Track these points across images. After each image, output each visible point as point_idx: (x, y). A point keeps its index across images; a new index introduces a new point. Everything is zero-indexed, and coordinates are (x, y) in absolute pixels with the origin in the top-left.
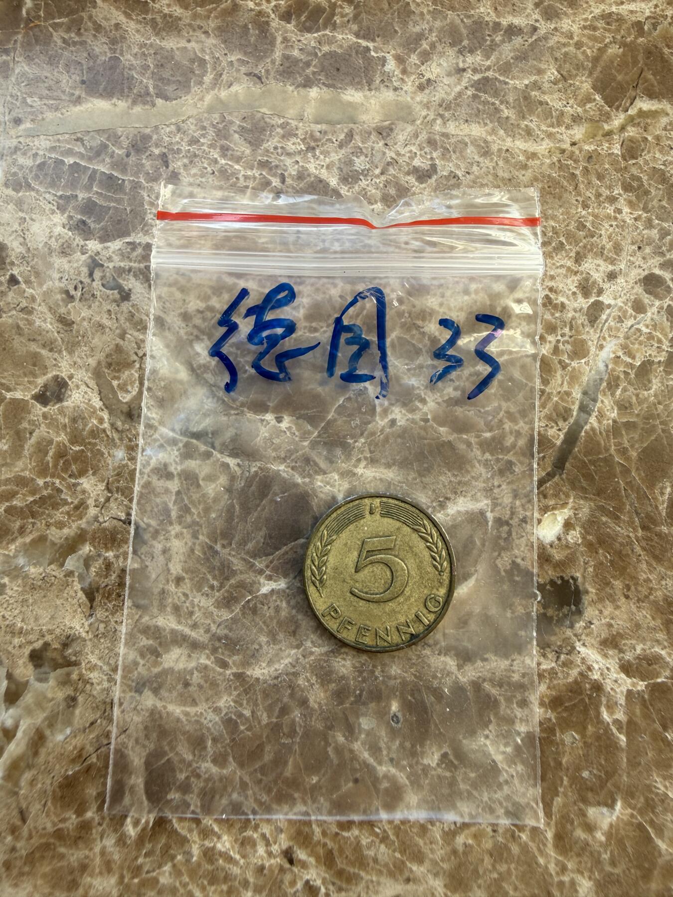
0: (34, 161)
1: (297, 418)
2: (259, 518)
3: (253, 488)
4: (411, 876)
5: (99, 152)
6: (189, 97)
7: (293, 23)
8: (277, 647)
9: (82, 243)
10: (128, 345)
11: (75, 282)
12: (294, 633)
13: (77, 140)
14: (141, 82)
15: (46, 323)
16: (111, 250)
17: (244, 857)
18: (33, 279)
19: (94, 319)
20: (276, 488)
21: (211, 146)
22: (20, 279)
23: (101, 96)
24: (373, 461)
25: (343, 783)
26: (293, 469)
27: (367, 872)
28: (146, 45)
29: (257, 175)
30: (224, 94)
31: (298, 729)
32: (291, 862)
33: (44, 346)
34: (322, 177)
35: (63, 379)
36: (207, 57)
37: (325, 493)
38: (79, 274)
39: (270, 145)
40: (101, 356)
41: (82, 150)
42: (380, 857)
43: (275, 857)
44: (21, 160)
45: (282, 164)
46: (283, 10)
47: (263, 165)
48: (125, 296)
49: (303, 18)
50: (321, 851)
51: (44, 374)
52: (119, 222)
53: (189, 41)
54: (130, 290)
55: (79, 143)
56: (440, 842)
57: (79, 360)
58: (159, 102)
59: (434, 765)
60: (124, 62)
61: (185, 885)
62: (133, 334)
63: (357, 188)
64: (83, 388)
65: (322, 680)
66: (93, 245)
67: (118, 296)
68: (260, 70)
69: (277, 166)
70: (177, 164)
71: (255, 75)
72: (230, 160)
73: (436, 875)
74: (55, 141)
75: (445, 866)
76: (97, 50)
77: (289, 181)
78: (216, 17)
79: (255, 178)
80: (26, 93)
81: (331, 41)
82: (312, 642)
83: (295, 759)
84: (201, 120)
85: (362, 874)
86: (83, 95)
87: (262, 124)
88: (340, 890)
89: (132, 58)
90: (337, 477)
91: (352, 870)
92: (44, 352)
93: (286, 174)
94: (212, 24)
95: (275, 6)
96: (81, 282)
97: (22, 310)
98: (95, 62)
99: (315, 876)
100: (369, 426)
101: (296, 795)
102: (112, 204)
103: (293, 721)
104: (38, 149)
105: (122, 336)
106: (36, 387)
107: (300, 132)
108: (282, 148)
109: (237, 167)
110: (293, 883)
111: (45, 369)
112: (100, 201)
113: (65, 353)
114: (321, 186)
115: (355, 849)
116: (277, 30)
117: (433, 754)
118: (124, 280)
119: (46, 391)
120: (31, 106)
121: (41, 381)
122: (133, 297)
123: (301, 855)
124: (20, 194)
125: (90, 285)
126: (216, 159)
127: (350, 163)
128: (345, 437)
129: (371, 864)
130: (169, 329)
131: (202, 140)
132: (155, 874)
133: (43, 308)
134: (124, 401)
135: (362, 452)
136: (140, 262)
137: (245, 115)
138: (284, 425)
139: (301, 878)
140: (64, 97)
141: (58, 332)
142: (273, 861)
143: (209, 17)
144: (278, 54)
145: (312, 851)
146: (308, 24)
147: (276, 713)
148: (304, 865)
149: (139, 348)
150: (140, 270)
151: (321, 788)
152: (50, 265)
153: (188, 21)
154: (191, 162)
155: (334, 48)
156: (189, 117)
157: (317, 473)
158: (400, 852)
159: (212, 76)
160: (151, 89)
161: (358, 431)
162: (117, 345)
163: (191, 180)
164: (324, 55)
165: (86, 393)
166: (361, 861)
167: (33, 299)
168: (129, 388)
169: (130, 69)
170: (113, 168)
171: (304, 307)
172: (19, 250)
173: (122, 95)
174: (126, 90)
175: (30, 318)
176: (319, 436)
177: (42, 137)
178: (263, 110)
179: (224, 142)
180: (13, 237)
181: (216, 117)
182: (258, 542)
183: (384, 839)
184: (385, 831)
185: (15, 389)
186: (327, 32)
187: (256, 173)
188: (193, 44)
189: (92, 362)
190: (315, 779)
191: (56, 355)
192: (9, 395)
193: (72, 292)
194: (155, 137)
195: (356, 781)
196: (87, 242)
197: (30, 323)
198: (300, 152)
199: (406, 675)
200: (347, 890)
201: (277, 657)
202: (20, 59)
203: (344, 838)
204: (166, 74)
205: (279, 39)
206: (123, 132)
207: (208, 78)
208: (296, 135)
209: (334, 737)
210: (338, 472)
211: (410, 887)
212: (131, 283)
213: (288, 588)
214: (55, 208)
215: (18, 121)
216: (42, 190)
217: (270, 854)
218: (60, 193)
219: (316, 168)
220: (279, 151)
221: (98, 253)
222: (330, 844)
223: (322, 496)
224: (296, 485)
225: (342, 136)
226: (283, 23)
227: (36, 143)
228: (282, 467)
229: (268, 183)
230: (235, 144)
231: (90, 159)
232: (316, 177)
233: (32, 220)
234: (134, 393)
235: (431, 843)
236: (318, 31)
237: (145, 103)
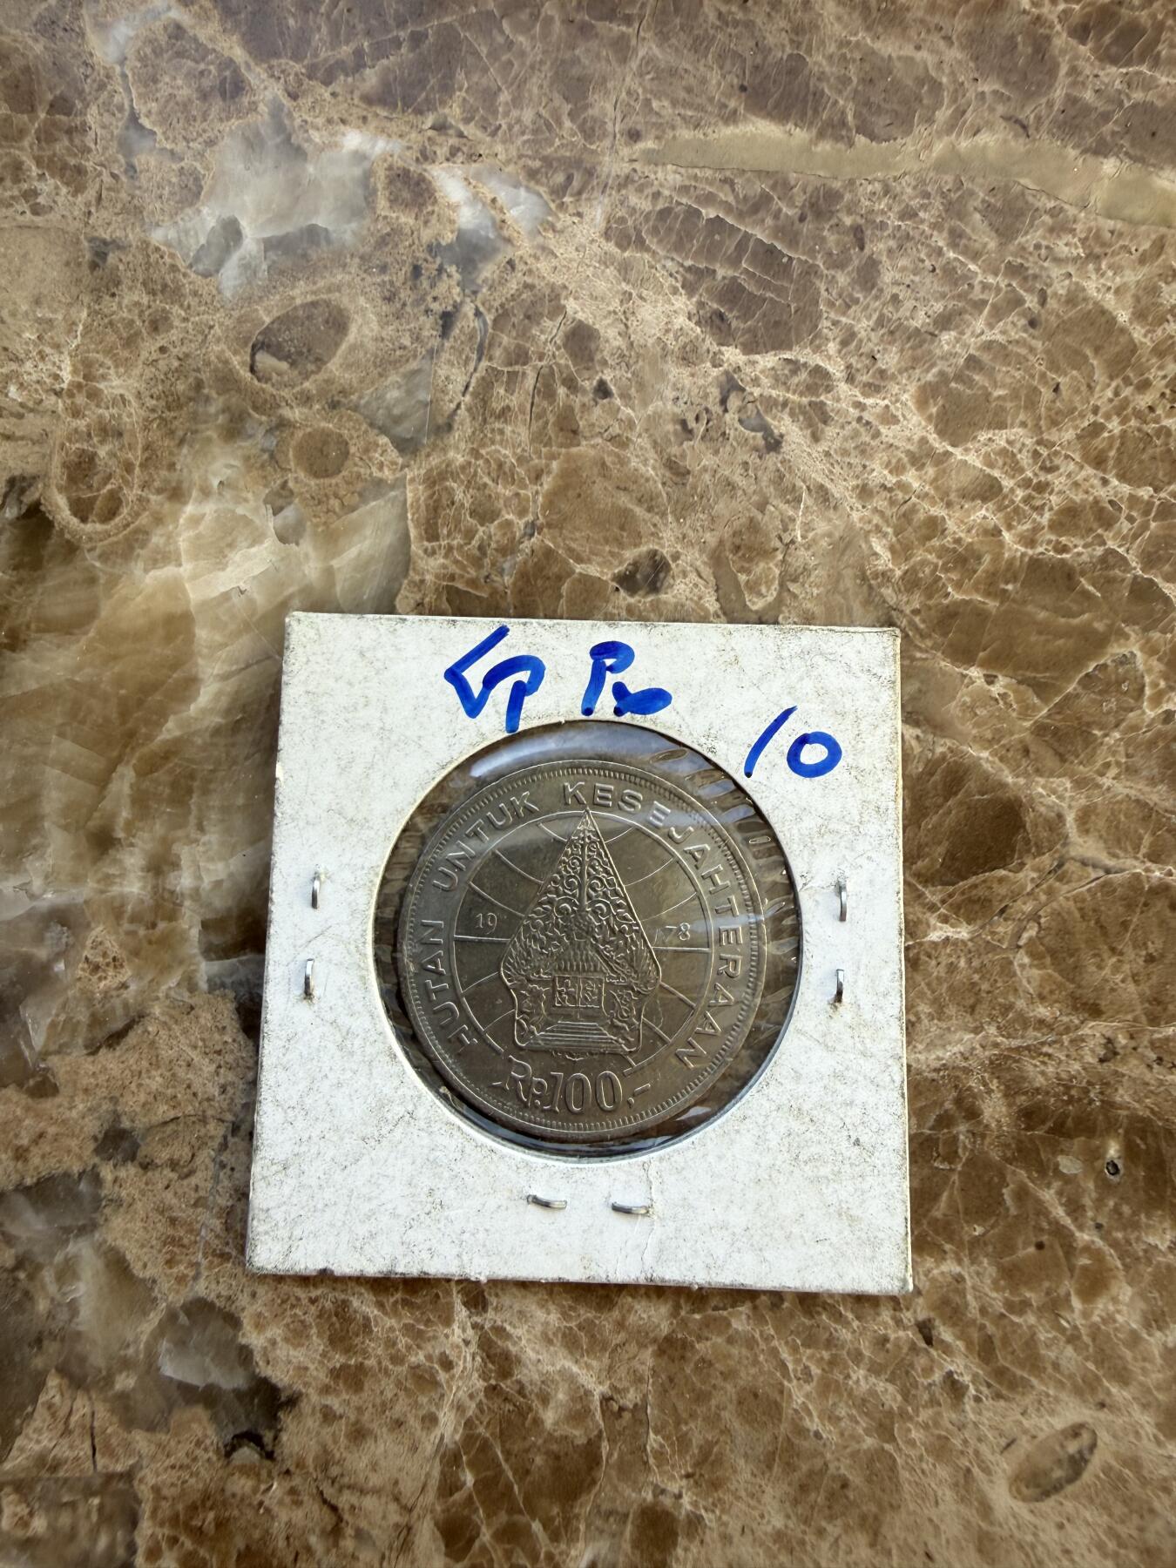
0: (654, 205)
1: (1020, 682)
2: (940, 824)
3: (936, 777)
4: (1108, 1401)
5: (756, 207)
6: (909, 140)
7: (1090, 45)
8: (944, 1025)
9: (715, 348)
10: (770, 521)
11: (698, 409)
12: (972, 1009)
13: (725, 181)
14: (836, 102)
15: (646, 465)
16: (759, 367)
17: (858, 1318)
18: (633, 391)
19: (720, 472)
20: (971, 784)
21: (935, 226)
22: (613, 388)
23: (769, 116)
24: (1130, 771)
25: (1020, 1245)
26: (1001, 759)
27: (1042, 1380)
28: (849, 43)
29: (1003, 285)
30: (964, 144)
31: (960, 1151)
32: (929, 1341)
33: (640, 501)
34: (1106, 306)
35: (663, 558)
36: (944, 80)
37: (1048, 807)
38: (706, 396)
39: (1030, 239)
40: (727, 533)
41: (731, 199)
42: (1063, 1362)
43: (905, 1328)
44: (634, 200)
45: (1044, 274)
46: (1075, 20)
47: (1015, 271)
48: (774, 444)
49: (1107, 39)
50: (975, 1335)
51: (636, 546)
52: (777, 324)
53: (918, 48)
54: (782, 436)
55: (727, 187)
56: (1159, 1361)
57: (691, 533)
58: (861, 140)
59: (1163, 1247)
60: (810, 65)
61: (768, 1339)
62: (779, 506)
63: (1159, 332)
64: (693, 576)
65: (1008, 1087)
66: (733, 355)
67: (762, 443)
68: (1028, 114)
69: (1035, 277)
70: (878, 247)
71: (1017, 121)
72: (963, 253)
73: (1145, 1407)
74: (689, 178)
75: (1161, 1397)
76: (771, 40)
77: (1052, 303)
78: (967, 16)
79: (998, 289)
80: (651, 92)
81: (1148, 85)
82: (998, 1028)
83: (951, 1196)
84: (924, 182)
85: (1035, 1381)
86: (741, 110)
87: (1020, 204)
88: (998, 1396)
89: (824, 63)
90: (1069, 785)
91: (1019, 1372)
92: (639, 511)
93: (1049, 291)
94: (959, 25)
95: (1064, 11)
96: (707, 410)
97: (612, 439)
98: (765, 58)
99: (961, 1369)
100: (1131, 715)
101: (947, 1247)
102: (769, 294)
103: (955, 1139)
104: (661, 185)
105: (762, 507)
106: (621, 563)
107: (1079, 227)
108: (1047, 247)
109: (972, 267)
110: (928, 1371)
111: (637, 538)
112: (750, 287)
113: (670, 518)
114: (1103, 320)
115: (1027, 1344)
116: (1063, 52)
117: (1164, 1231)
118: (774, 418)
119: (636, 571)
120: (657, 114)
121: (630, 555)
122: (785, 448)
123: (945, 1333)
124: (627, 254)
125: (720, 418)
126: (940, 249)
127: (1154, 291)
128: (1089, 724)
129: (1050, 1370)
130: (835, 508)
131: (921, 214)
132: (725, 1313)
133: (644, 442)
134: (754, 608)
135: (1114, 753)
136: (801, 394)
137: (995, 184)
138: (996, 689)
139: (941, 1367)
140: (710, 109)
141: (664, 484)
142: (901, 1333)
143: (955, 14)
144: (1059, 93)
145: (962, 1332)
146: (1114, 50)
147: (931, 1122)
148: (947, 1349)
149: (785, 530)
150: (800, 406)
151: (986, 1244)
152: (662, 376)
153: (920, 14)
154: (900, 247)
155: (1151, 96)
156: (905, 174)
157: (1038, 772)
158: (1096, 1363)
159: (950, 112)
160: (850, 118)
161: (1112, 720)
162: (751, 520)
163: (898, 276)
164: (1134, 106)
165: (696, 585)
166: (1034, 1362)
167: (631, 424)
168: (764, 590)
169: (819, 79)
170: (776, 237)
171: (1051, 509)
172: (616, 344)
173: (802, 121)
174: (810, 113)
175: (621, 452)
176: (1049, 716)
177: (669, 167)
178: (1022, 181)
179: (955, 223)
180: (609, 321)
181: (948, 181)
182: (934, 861)
183: (1073, 1338)
184: (1075, 1327)
185: (589, 561)
186: (1144, 69)
187: (1001, 281)
188: (923, 55)
189: (711, 539)
190: (979, 1230)
191: (657, 519)
192: (579, 568)
193: (692, 424)
194: (847, 196)
195: (1040, 1246)
196: (724, 349)
197: (623, 462)
198: (1075, 259)
199: (1137, 1105)
200: (1006, 1399)
201: (941, 1041)
202: (648, 35)
203: (1013, 1324)
204: (876, 98)
205: (1064, 69)
206: (798, 180)
207: (943, 115)
208: (1073, 231)
209: (1014, 1173)
210: (1071, 777)
211: (1103, 1415)
212: (785, 425)
213: (971, 940)
214: (679, 285)
215: (634, 136)
216: (662, 253)
217: (899, 1323)
218: (689, 263)
219: (1098, 290)
220: (1043, 251)
221: (738, 369)
222: (991, 1329)
223: (1042, 809)
224: (1003, 785)
225: (1146, 245)
226: (1073, 42)
227: (660, 175)
228: (985, 754)
229: (1019, 302)
230: (973, 230)
231: (741, 216)
232: (1096, 303)
233: (641, 298)
234: (770, 599)
235: (1144, 1360)
236: (1128, 64)
237: (838, 138)
